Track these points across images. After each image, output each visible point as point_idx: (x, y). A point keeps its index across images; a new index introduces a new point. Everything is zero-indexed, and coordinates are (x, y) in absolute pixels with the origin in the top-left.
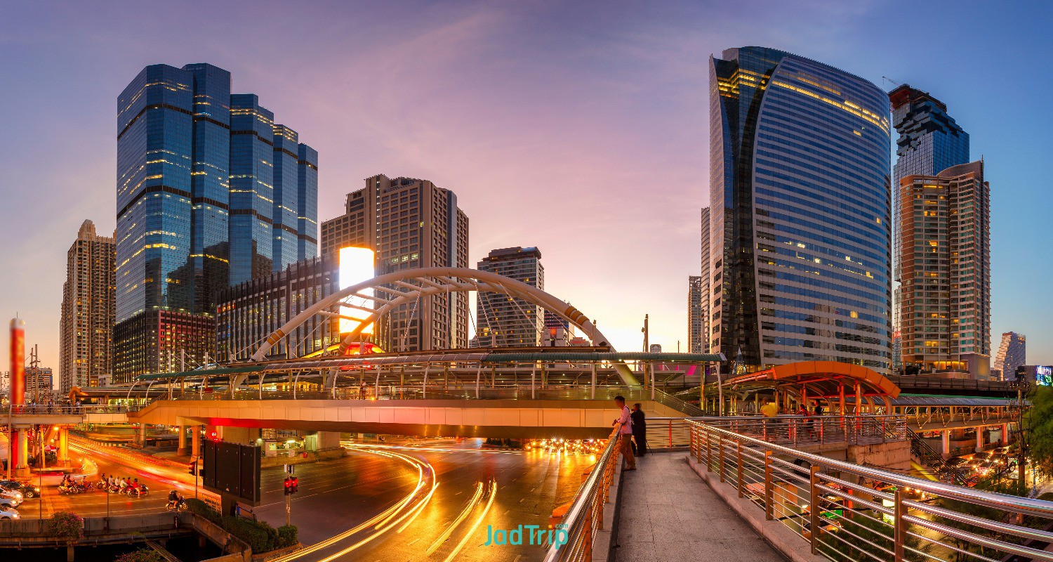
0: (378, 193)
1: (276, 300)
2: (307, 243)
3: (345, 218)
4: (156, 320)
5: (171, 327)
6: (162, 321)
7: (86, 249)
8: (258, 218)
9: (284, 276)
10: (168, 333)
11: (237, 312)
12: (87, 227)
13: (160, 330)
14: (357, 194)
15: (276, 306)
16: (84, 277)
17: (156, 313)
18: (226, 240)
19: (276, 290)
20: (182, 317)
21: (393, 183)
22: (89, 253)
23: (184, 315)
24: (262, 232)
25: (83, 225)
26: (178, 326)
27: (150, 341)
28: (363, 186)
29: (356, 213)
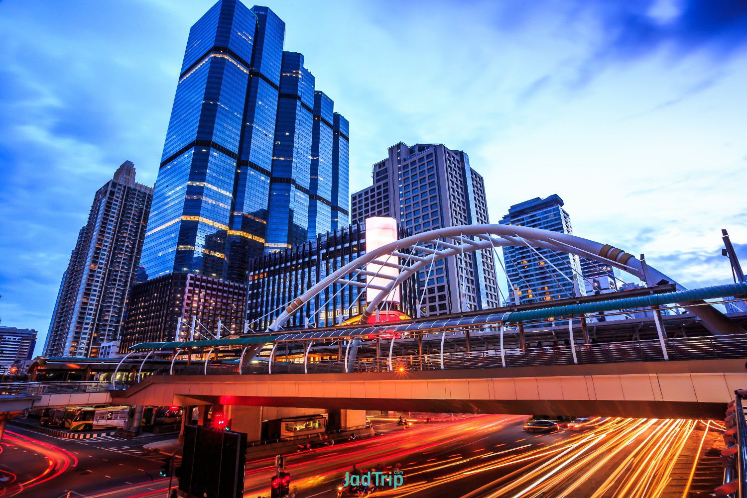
0: (399, 162)
1: (306, 270)
2: (340, 214)
3: (372, 190)
4: (184, 285)
5: (200, 292)
6: (191, 285)
7: (119, 194)
8: (296, 188)
9: (315, 246)
10: (196, 299)
11: (269, 280)
12: (127, 169)
13: (187, 294)
14: (382, 164)
15: (306, 275)
16: (110, 225)
17: (184, 277)
18: (266, 208)
19: (307, 259)
20: (214, 283)
21: (411, 150)
22: (122, 199)
23: (216, 280)
24: (299, 202)
25: (122, 167)
26: (208, 291)
27: (174, 305)
28: (386, 155)
29: (381, 183)
